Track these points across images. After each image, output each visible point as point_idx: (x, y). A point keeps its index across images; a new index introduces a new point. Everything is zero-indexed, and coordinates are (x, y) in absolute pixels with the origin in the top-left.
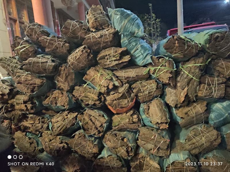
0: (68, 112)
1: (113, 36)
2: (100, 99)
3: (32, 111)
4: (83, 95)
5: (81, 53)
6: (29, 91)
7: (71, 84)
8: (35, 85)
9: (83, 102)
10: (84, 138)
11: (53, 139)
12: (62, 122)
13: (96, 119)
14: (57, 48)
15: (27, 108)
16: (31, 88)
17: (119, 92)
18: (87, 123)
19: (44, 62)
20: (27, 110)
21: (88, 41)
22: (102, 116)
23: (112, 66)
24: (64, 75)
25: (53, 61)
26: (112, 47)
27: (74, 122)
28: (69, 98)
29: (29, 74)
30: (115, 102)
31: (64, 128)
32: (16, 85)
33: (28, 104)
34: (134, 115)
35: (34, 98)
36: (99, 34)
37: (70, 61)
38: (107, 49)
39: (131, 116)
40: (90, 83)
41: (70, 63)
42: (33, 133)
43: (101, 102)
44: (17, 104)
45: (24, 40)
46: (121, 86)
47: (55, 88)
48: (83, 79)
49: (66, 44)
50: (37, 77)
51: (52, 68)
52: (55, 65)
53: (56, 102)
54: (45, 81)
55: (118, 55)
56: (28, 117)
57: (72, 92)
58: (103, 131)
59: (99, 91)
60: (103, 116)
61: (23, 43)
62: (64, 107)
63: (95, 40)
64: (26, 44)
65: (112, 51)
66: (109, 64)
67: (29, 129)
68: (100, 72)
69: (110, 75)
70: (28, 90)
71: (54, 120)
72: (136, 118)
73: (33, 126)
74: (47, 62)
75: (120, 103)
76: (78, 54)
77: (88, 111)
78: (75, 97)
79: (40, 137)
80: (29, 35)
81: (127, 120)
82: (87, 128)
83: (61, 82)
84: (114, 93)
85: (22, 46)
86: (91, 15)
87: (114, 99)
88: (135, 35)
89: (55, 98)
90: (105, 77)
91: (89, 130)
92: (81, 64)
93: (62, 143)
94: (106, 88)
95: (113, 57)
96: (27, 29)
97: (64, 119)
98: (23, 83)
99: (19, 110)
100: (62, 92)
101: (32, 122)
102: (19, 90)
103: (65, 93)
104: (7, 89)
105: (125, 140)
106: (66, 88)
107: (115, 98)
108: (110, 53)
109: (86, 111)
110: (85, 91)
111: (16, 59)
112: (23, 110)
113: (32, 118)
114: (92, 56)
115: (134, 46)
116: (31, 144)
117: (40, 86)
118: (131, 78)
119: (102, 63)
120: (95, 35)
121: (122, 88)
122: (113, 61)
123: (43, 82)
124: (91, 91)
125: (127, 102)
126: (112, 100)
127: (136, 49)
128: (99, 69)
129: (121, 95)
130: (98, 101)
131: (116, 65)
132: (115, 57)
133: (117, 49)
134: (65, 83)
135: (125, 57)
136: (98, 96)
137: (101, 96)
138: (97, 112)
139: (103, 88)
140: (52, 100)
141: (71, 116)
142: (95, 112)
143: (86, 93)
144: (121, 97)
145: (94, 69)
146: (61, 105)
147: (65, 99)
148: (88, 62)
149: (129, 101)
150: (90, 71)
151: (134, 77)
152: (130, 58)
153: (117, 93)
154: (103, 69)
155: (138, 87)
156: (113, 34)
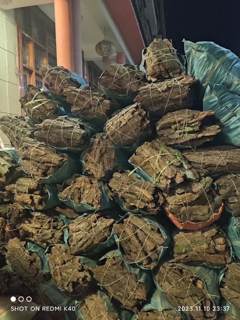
0: (97, 215)
1: (190, 89)
2: (155, 201)
3: (40, 207)
4: (126, 189)
5: (131, 116)
6: (40, 173)
7: (107, 168)
8: (49, 164)
9: (125, 201)
10: (121, 267)
11: (68, 261)
12: (86, 232)
13: (146, 235)
14: (91, 106)
15: (33, 200)
16: (43, 169)
17: (194, 190)
18: (129, 240)
19: (68, 128)
20: (33, 204)
21: (144, 96)
22: (156, 230)
23: (182, 141)
24: (98, 151)
25: (82, 127)
26: (185, 108)
27: (106, 234)
28: (102, 191)
29: (43, 145)
30: (184, 208)
31: (88, 243)
32: (20, 161)
33: (36, 194)
34: (218, 238)
35: (46, 186)
36: (164, 85)
37: (109, 128)
38: (176, 112)
39: (212, 239)
40: (140, 168)
41: (108, 133)
42: (37, 244)
43: (157, 204)
44: (18, 192)
45: (40, 92)
46: (198, 180)
47: (81, 173)
48: (129, 161)
49: (105, 100)
50: (54, 152)
51: (81, 138)
52: (84, 133)
53: (80, 196)
54: (65, 159)
55: (197, 123)
56: (32, 217)
57: (108, 182)
58: (156, 260)
59: (156, 184)
60: (159, 232)
61: (39, 97)
62: (93, 206)
63: (156, 95)
64: (43, 98)
65: (186, 116)
66: (177, 139)
67: (32, 237)
68: (160, 152)
69: (178, 157)
70: (38, 171)
71: (72, 227)
72: (222, 243)
73: (38, 232)
74: (72, 127)
75: (194, 212)
76: (126, 117)
77: (132, 219)
78: (112, 192)
79: (48, 252)
80: (49, 84)
81: (205, 246)
82: (128, 249)
83: (92, 163)
84: (183, 191)
85: (37, 101)
86: (151, 53)
87: (182, 203)
88: (232, 89)
89: (79, 189)
90: (170, 162)
91: (132, 254)
92: (129, 135)
93: (82, 270)
94: (170, 181)
95: (187, 126)
96: (47, 74)
97: (90, 226)
98: (32, 160)
99: (20, 202)
100: (90, 180)
101: (38, 226)
102: (24, 170)
103: (95, 182)
104: (6, 167)
105: (200, 284)
106: (99, 174)
107: (185, 202)
108: (183, 119)
109: (129, 219)
110: (131, 183)
111: (25, 120)
112: (26, 204)
113: (39, 219)
114: (148, 122)
115: (229, 109)
116: (32, 262)
117: (57, 167)
118: (216, 166)
119: (164, 136)
120: (157, 86)
121: (199, 184)
122: (185, 133)
123: (63, 161)
124: (142, 183)
125: (207, 211)
126: (178, 203)
127: (233, 114)
128: (159, 146)
129: (196, 196)
130: (152, 203)
131: (190, 141)
132: (191, 126)
133: (196, 113)
134: (99, 165)
135: (210, 128)
136: (154, 193)
137: (158, 195)
138: (148, 222)
139: (163, 180)
140: (74, 192)
141: (102, 224)
142: (145, 221)
143: (132, 186)
144: (196, 200)
145: (150, 145)
146: (88, 203)
147: (96, 192)
148: (140, 131)
149: (211, 209)
150: (143, 149)
151: (222, 165)
152: (220, 130)
153: (189, 192)
154: (166, 146)
155: (229, 186)
156: (190, 85)
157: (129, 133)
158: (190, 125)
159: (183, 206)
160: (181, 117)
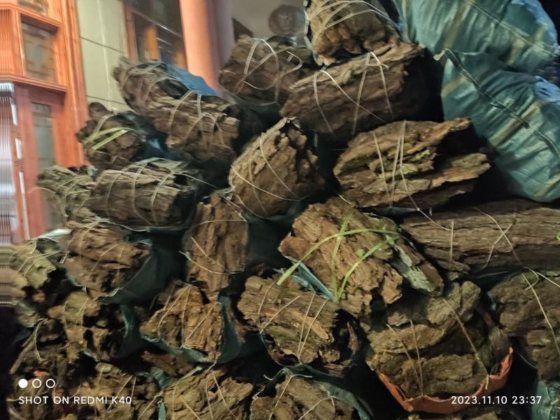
0: (218, 373)
1: (406, 73)
2: (340, 344)
3: (105, 357)
4: (274, 316)
5: (273, 150)
6: (98, 283)
7: (233, 269)
8: (113, 266)
9: (274, 345)
12: (195, 414)
14: (200, 134)
15: (92, 341)
17: (432, 318)
19: (146, 185)
21: (302, 101)
22: (350, 415)
23: (396, 198)
24: (211, 231)
25: (180, 181)
26: (400, 119)
28: (225, 320)
29: (105, 224)
30: (409, 364)
32: (65, 260)
33: (99, 327)
35: (121, 307)
36: (344, 72)
37: (234, 179)
38: (379, 130)
40: (303, 266)
41: (233, 188)
43: (345, 353)
44: (68, 322)
45: (112, 115)
46: (440, 293)
47: (184, 279)
48: (280, 249)
49: (228, 119)
50: (125, 238)
51: (170, 206)
52: (182, 194)
53: (180, 333)
54: (148, 253)
55: (427, 152)
56: (95, 373)
57: (237, 300)
59: (339, 304)
60: (356, 417)
61: (109, 123)
62: (206, 354)
63: (328, 95)
65: (401, 137)
66: (383, 193)
67: (98, 416)
68: (344, 227)
69: (387, 237)
70: (94, 281)
71: (171, 398)
73: (108, 406)
74: (156, 183)
75: (436, 373)
76: (263, 153)
77: (292, 386)
78: (245, 322)
83: (201, 257)
84: (404, 320)
85: (104, 132)
87: (404, 350)
88: (511, 62)
89: (177, 316)
90: (366, 250)
92: (274, 192)
94: (370, 297)
95: (404, 162)
97: (204, 400)
98: (82, 256)
99: (74, 342)
100: (201, 295)
101: (107, 393)
102: (73, 279)
103: (215, 297)
104: (44, 272)
106: (216, 282)
107: (410, 348)
108: (392, 145)
109: (286, 383)
110: (283, 303)
111: (86, 173)
113: (108, 378)
114: (314, 158)
115: (508, 111)
117: (130, 270)
118: (488, 254)
119: (353, 188)
120: (332, 75)
121: (443, 302)
122: (401, 179)
123: (142, 256)
124: (307, 301)
125: (470, 370)
126: (395, 351)
127: (518, 121)
128: (342, 213)
129: (440, 334)
130: (333, 350)
131: (414, 195)
132: (414, 160)
133: (424, 127)
134: (214, 262)
135: (461, 161)
136: (335, 326)
137: (345, 330)
138: (329, 393)
139: (354, 294)
140: (165, 324)
141: (228, 394)
142: (323, 392)
143: (284, 310)
144: (438, 344)
145: (321, 211)
146: (195, 349)
147: (212, 324)
148: (297, 182)
149: (481, 364)
150: (305, 222)
151: (503, 250)
152: (488, 166)
153: (419, 323)
154: (358, 213)
155: (525, 303)
156: (407, 64)
157: (274, 188)
158: (411, 158)
159: (407, 359)
160: (389, 140)
